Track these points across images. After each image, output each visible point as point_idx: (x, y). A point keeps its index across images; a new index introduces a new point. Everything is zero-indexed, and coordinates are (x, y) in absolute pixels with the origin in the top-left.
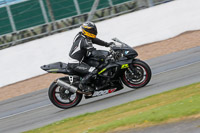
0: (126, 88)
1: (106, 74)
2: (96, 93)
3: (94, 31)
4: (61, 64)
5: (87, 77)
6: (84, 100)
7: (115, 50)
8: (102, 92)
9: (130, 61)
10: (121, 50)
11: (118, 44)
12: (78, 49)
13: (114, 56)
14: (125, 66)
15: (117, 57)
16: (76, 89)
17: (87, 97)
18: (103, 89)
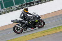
0: (37, 28)
1: (31, 23)
2: (28, 29)
3: (27, 10)
4: (17, 20)
5: (25, 24)
6: (24, 31)
7: (34, 16)
8: (29, 29)
9: (38, 20)
10: (36, 16)
11: (35, 14)
12: (22, 15)
13: (33, 18)
14: (37, 21)
15: (34, 18)
16: (21, 28)
17: (25, 30)
18: (30, 28)
